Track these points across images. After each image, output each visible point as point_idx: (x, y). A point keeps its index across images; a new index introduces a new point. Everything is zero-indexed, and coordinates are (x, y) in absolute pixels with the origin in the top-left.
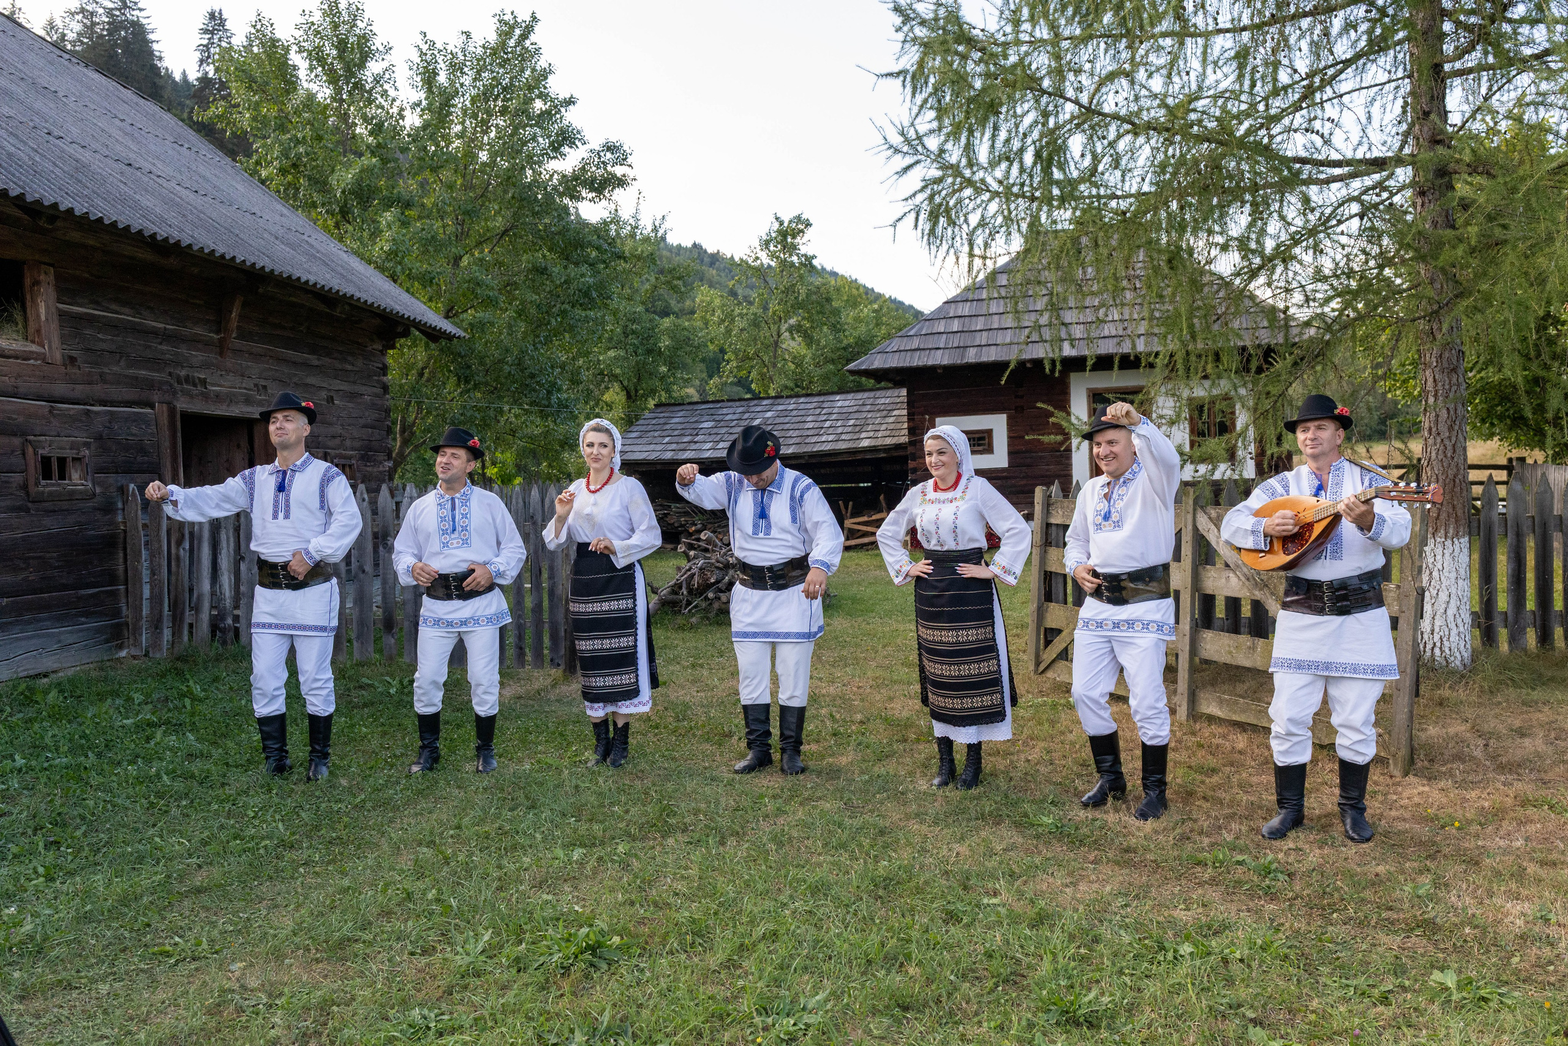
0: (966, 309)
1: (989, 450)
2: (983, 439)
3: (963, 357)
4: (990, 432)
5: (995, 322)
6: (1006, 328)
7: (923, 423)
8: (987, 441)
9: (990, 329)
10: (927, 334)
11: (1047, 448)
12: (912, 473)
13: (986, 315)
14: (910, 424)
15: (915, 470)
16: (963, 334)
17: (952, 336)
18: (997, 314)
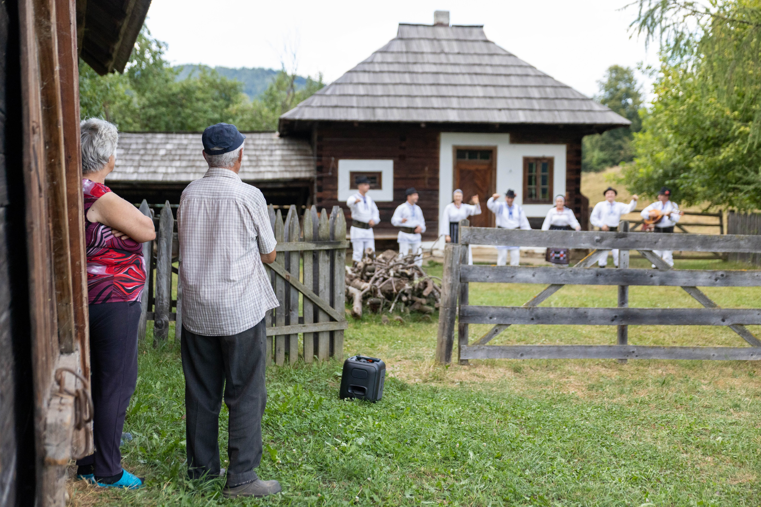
0: (365, 78)
1: (379, 187)
2: (374, 178)
3: (374, 115)
4: (380, 174)
5: (392, 90)
6: (401, 96)
7: (329, 162)
8: (378, 180)
9: (389, 96)
10: (341, 95)
11: (422, 187)
12: (319, 201)
13: (383, 84)
14: (319, 163)
15: (321, 199)
16: (369, 97)
17: (361, 98)
18: (391, 84)
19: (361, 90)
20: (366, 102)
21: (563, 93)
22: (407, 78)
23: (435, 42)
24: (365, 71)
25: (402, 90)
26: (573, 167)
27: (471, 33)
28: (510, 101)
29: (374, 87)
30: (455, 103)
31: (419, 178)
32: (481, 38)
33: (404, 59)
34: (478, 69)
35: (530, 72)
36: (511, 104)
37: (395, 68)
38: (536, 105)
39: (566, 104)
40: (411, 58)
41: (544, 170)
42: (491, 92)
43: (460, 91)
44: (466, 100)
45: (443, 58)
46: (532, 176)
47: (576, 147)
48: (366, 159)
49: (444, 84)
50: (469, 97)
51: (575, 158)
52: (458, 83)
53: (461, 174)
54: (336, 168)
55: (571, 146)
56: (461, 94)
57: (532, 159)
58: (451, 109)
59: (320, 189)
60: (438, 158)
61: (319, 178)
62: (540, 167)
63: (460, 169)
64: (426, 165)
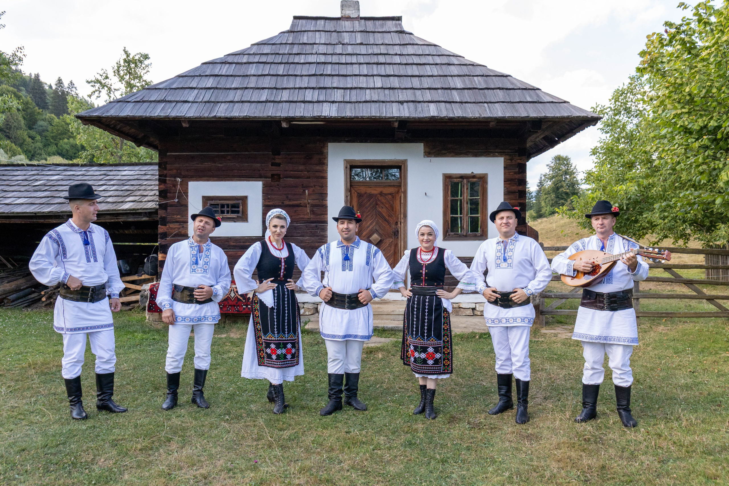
0: (225, 70)
1: (243, 217)
2: (237, 205)
3: (212, 111)
4: (244, 199)
5: (252, 82)
6: (263, 88)
7: (175, 186)
8: (241, 209)
9: (246, 88)
10: (178, 88)
11: (302, 218)
12: (162, 238)
13: (244, 76)
14: (161, 186)
15: (165, 235)
16: (216, 91)
17: (204, 91)
18: (254, 75)
19: (210, 82)
20: (208, 96)
21: (497, 82)
22: (281, 70)
23: (334, 34)
24: (225, 63)
25: (267, 82)
26: (514, 188)
27: (382, 26)
28: (418, 92)
29: (231, 79)
30: (338, 95)
31: (298, 206)
32: (395, 29)
33: (286, 50)
34: (382, 59)
35: (455, 61)
36: (419, 96)
37: (270, 59)
38: (456, 96)
39: (500, 95)
40: (296, 49)
41: (473, 192)
42: (395, 82)
43: (350, 82)
44: (354, 92)
45: (339, 49)
46: (457, 200)
47: (519, 161)
48: (225, 181)
49: (329, 75)
50: (361, 88)
51: (517, 176)
52: (348, 73)
53: (359, 200)
54: (186, 193)
55: (511, 160)
56: (349, 86)
57: (456, 178)
58: (329, 102)
59: (164, 221)
60: (325, 178)
61: (162, 206)
62: (467, 189)
63: (358, 193)
64: (307, 187)
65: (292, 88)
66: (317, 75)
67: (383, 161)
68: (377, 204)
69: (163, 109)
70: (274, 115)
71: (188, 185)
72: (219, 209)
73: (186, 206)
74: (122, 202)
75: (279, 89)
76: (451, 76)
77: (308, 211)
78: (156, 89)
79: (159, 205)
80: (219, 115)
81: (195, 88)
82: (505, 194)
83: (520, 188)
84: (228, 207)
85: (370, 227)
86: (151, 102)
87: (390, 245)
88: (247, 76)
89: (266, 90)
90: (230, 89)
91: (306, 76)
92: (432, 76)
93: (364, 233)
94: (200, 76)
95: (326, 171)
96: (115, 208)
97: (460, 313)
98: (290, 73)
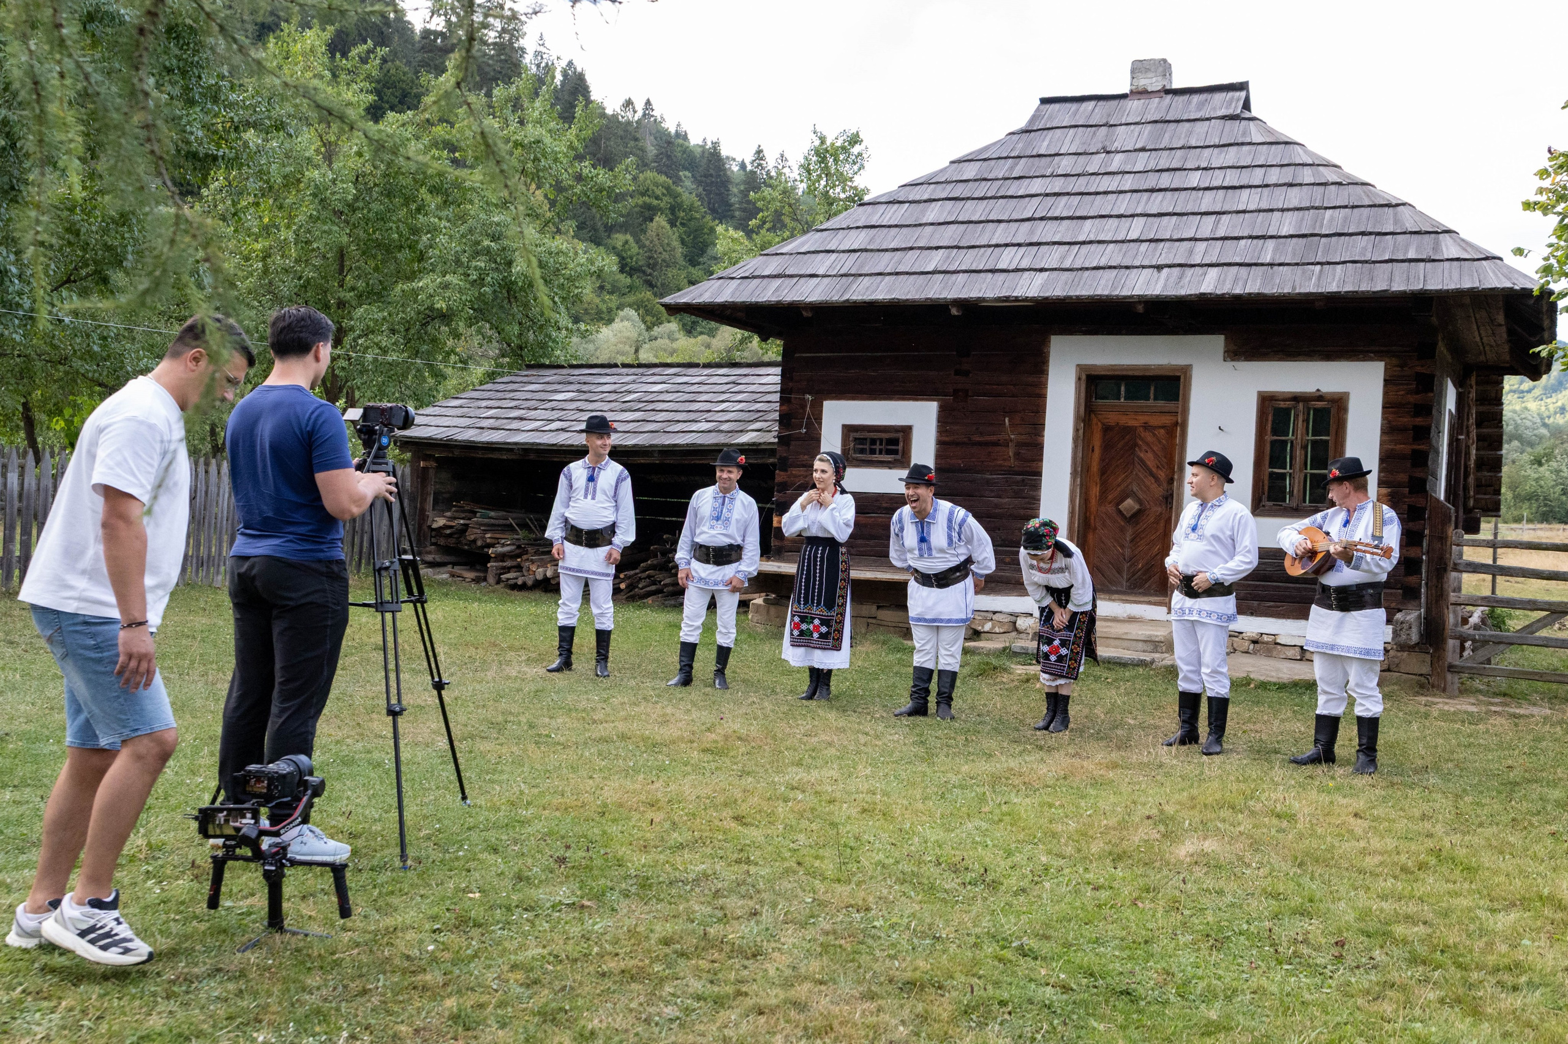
2: (895, 442)
3: (846, 290)
4: (907, 431)
5: (925, 236)
6: (937, 248)
7: (804, 407)
8: (900, 447)
9: (911, 248)
10: (809, 252)
11: (1001, 466)
12: (779, 492)
13: (915, 226)
14: (784, 408)
15: (784, 487)
16: (864, 254)
17: (847, 255)
18: (932, 224)
19: (859, 240)
20: (848, 263)
22: (976, 211)
23: (1102, 131)
24: (892, 202)
25: (948, 235)
26: (1406, 420)
28: (1200, 247)
29: (893, 232)
30: (1055, 257)
31: (996, 444)
34: (1165, 180)
36: (1198, 253)
37: (968, 190)
38: (1268, 252)
42: (1167, 227)
44: (1085, 249)
45: (1096, 163)
46: (1285, 442)
47: (1419, 369)
48: (880, 399)
49: (1056, 218)
50: (1099, 242)
51: (1412, 399)
52: (1091, 214)
53: (1104, 435)
54: (819, 419)
55: (1401, 366)
56: (1081, 238)
57: (1284, 400)
58: (1035, 270)
59: (784, 465)
60: (1042, 397)
61: (783, 440)
62: (1307, 421)
63: (1103, 424)
64: (1010, 413)
65: (984, 246)
66: (1035, 219)
67: (1146, 368)
68: (1136, 445)
69: (777, 290)
70: (937, 296)
71: (822, 406)
72: (867, 447)
73: (818, 440)
74: (741, 431)
75: (963, 248)
76: (1283, 210)
77: (1011, 454)
78: (777, 254)
79: (778, 437)
80: (854, 298)
81: (833, 251)
82: (1384, 432)
83: (1419, 421)
84: (881, 444)
85: (1122, 487)
86: (764, 277)
87: (1157, 522)
88: (920, 225)
89: (941, 251)
90: (886, 250)
91: (1016, 221)
92: (1244, 212)
93: (1110, 497)
94: (849, 228)
95: (1043, 385)
96: (727, 441)
97: (1274, 653)
98: (991, 218)
